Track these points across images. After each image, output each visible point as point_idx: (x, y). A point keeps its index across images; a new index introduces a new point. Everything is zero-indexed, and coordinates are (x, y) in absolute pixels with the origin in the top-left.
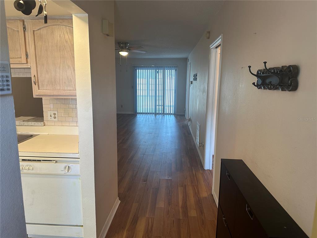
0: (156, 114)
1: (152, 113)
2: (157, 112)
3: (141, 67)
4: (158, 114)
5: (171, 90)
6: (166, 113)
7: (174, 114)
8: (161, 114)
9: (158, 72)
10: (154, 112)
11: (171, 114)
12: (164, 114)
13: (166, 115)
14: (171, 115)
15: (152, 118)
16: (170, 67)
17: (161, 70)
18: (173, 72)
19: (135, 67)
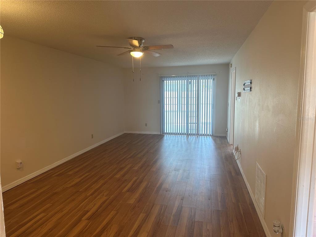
0: (188, 135)
1: (183, 134)
2: (190, 133)
3: (169, 77)
4: (191, 135)
5: (207, 104)
6: (201, 133)
7: (212, 136)
8: (194, 135)
9: (190, 83)
10: (185, 132)
11: (208, 135)
12: (198, 134)
13: (201, 136)
14: (208, 137)
15: (183, 141)
16: (205, 76)
17: (194, 81)
18: (211, 81)
19: (162, 77)
